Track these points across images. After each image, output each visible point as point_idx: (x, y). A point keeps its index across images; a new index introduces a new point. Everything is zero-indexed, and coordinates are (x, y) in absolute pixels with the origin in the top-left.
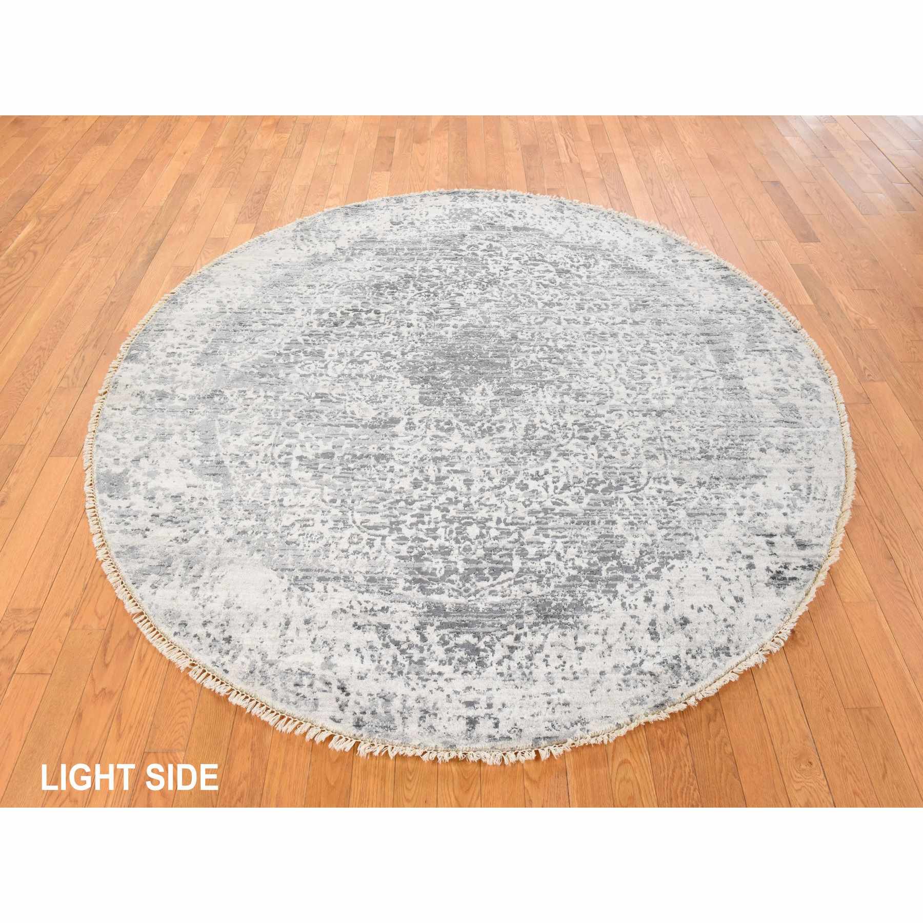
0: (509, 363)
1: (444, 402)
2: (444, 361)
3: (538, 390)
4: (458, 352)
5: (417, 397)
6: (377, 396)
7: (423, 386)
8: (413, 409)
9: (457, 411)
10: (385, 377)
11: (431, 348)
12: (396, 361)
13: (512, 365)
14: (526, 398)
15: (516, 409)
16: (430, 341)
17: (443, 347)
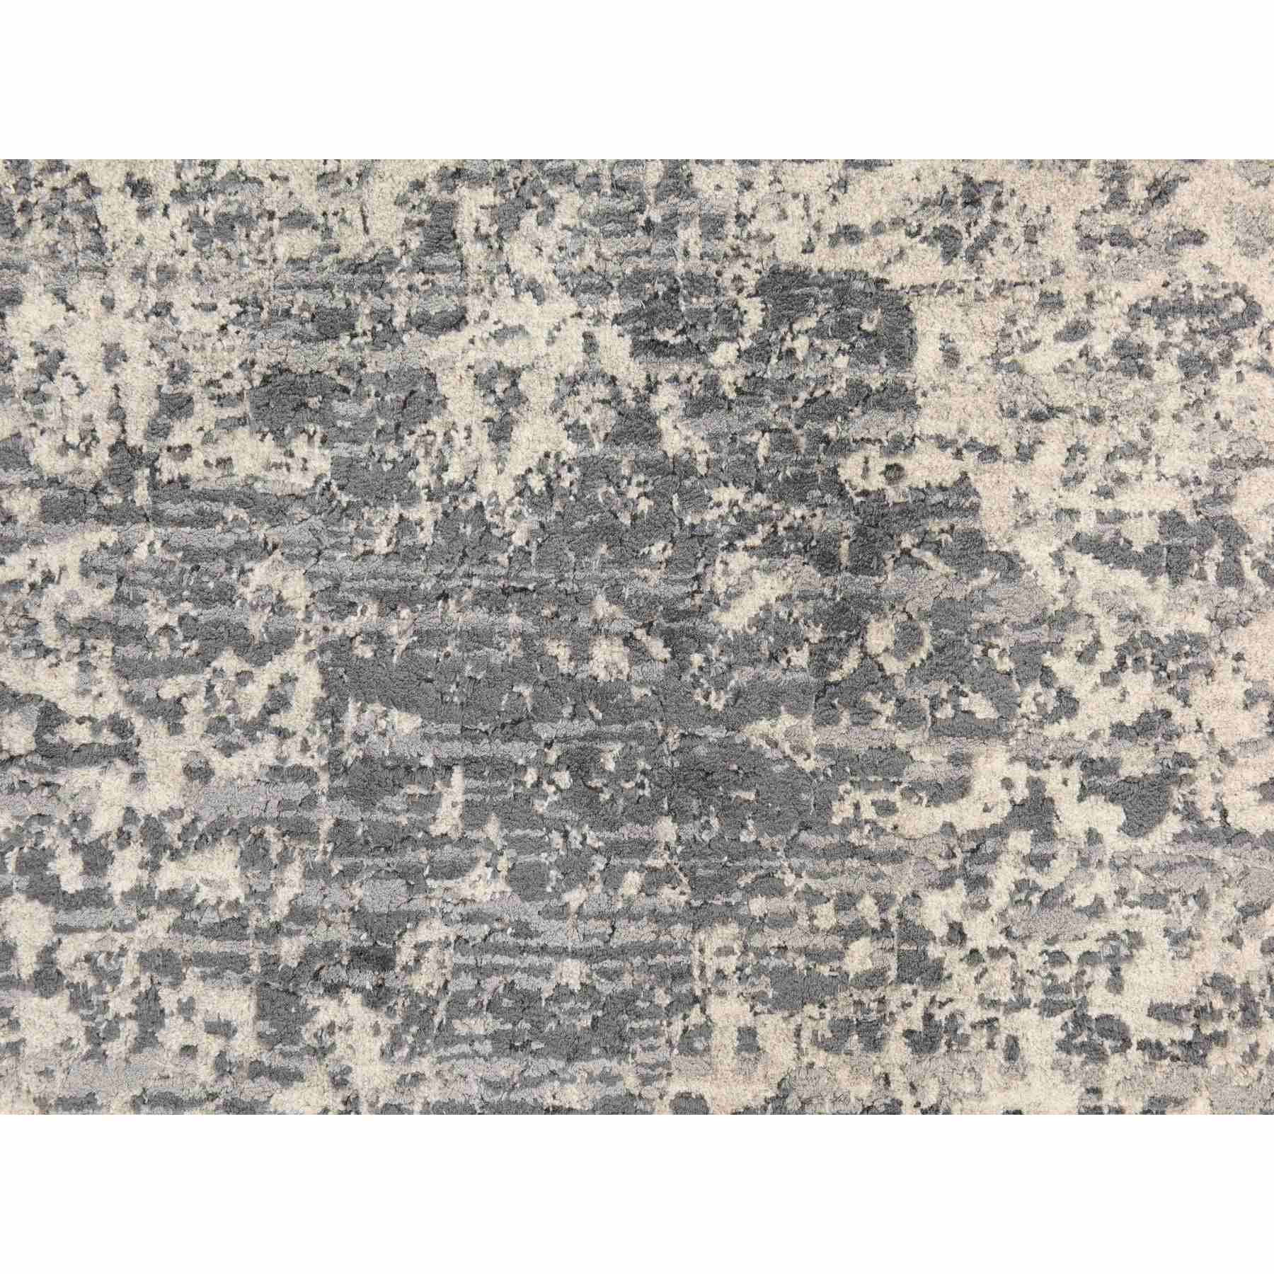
0: (329, 711)
1: (754, 313)
2: (757, 731)
3: (156, 430)
4: (666, 829)
5: (927, 355)
6: (1189, 366)
7: (894, 473)
8: (947, 241)
9: (668, 229)
10: (1148, 563)
11: (852, 876)
12: (1079, 727)
13: (309, 687)
14: (236, 344)
15: (302, 242)
16: (860, 955)
17: (769, 885)
